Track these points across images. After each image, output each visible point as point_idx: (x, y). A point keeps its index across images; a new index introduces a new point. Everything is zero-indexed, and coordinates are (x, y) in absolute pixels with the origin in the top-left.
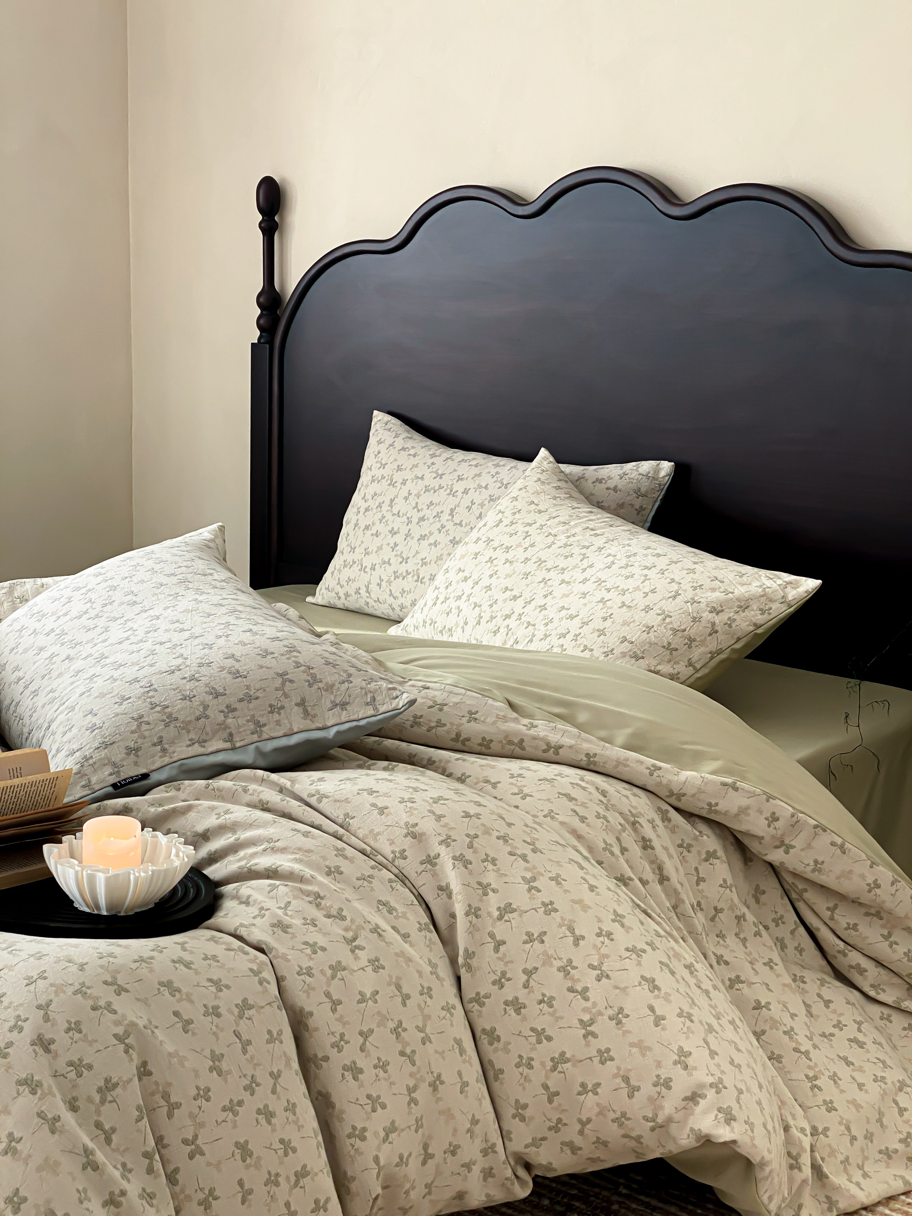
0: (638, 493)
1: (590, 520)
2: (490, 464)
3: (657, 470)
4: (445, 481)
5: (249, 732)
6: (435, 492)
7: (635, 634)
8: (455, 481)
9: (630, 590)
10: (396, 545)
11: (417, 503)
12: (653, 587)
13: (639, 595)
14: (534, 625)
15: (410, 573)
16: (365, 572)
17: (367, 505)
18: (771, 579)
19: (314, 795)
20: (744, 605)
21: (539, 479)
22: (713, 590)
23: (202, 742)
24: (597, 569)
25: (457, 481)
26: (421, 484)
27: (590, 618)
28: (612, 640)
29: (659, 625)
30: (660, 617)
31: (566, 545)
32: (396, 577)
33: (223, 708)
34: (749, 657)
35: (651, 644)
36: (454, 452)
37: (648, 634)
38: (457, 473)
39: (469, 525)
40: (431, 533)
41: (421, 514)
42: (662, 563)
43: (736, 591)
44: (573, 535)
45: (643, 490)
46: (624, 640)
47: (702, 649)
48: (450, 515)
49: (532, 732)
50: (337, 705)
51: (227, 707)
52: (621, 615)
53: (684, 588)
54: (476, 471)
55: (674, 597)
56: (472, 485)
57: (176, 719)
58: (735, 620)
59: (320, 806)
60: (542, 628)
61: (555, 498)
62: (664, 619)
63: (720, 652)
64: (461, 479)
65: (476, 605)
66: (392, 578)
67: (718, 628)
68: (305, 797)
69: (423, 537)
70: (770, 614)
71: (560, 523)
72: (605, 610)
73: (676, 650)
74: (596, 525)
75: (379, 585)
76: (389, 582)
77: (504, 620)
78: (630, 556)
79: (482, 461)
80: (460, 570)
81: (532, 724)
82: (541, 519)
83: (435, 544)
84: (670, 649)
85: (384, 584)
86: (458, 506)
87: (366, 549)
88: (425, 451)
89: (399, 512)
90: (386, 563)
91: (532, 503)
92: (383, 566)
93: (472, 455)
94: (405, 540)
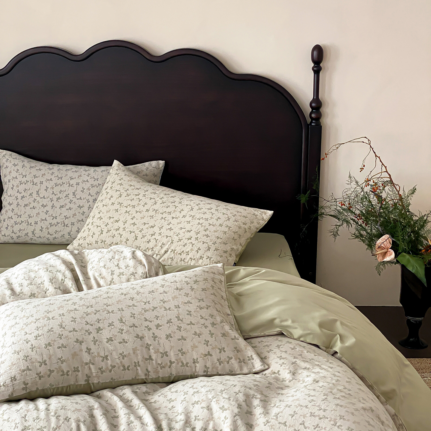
0: (154, 175)
2: (82, 170)
3: (158, 164)
4: (64, 180)
6: (61, 186)
7: (221, 235)
8: (69, 180)
10: (47, 211)
11: (53, 192)
12: (218, 217)
13: (214, 220)
15: (59, 223)
16: (30, 225)
24: (187, 211)
26: (52, 183)
27: (199, 231)
28: (214, 238)
29: (228, 231)
31: (163, 202)
32: (51, 226)
35: (228, 238)
38: (68, 176)
40: (66, 204)
41: (57, 196)
44: (163, 198)
45: (155, 173)
48: (73, 195)
54: (78, 174)
56: (80, 181)
64: (73, 179)
66: (49, 226)
69: (62, 207)
74: (168, 192)
76: (47, 228)
77: (151, 236)
82: (142, 193)
83: (70, 209)
85: (44, 230)
86: (76, 191)
87: (29, 215)
88: (44, 167)
89: (44, 196)
90: (43, 220)
91: (131, 185)
92: (42, 222)
93: (69, 167)
94: (52, 209)
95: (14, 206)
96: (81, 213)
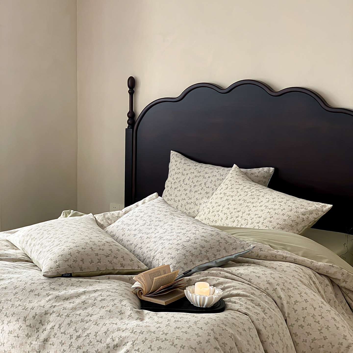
0: (264, 177)
1: (256, 187)
2: (215, 168)
3: (269, 170)
4: (201, 174)
5: (213, 257)
6: (198, 177)
7: (281, 222)
8: (205, 174)
9: (277, 209)
10: (187, 194)
11: (193, 181)
12: (284, 208)
13: (280, 210)
14: (247, 220)
15: (192, 202)
16: (176, 202)
17: (174, 181)
18: (318, 205)
19: (239, 274)
20: (311, 212)
21: (236, 174)
22: (302, 208)
23: (201, 261)
24: (264, 203)
25: (206, 174)
26: (193, 175)
27: (266, 218)
28: (275, 224)
29: (288, 219)
30: (288, 217)
31: (252, 195)
32: (188, 204)
33: (205, 251)
34: (312, 227)
35: (286, 225)
36: (202, 165)
37: (285, 222)
38: (205, 171)
39: (211, 187)
40: (199, 190)
41: (194, 184)
42: (284, 200)
43: (308, 209)
44: (253, 192)
45: (265, 176)
46: (278, 224)
47: (301, 226)
48: (204, 184)
49: (278, 253)
50: (234, 249)
51: (206, 251)
52: (276, 216)
53: (293, 208)
54: (211, 171)
55: (291, 211)
56: (211, 175)
57: (194, 255)
58: (309, 217)
59: (242, 277)
60: (251, 221)
61: (243, 180)
62: (289, 217)
63: (305, 226)
64: (207, 173)
65: (225, 214)
66: (186, 204)
67: (305, 220)
68: (236, 274)
69: (196, 192)
70: (319, 215)
71: (247, 188)
72: (270, 215)
73: (293, 226)
74: (259, 189)
75: (181, 206)
76: (185, 205)
77: (236, 218)
78: (274, 199)
79: (212, 168)
80: (216, 203)
81: (277, 251)
82: (241, 187)
83: (201, 194)
84: (291, 226)
85: (183, 206)
86: (207, 182)
87: (176, 195)
88: (192, 164)
89: (187, 184)
90: (183, 199)
91: (237, 182)
92: (183, 200)
93: (208, 165)
94: (190, 192)
95: (169, 188)
96: (206, 197)
